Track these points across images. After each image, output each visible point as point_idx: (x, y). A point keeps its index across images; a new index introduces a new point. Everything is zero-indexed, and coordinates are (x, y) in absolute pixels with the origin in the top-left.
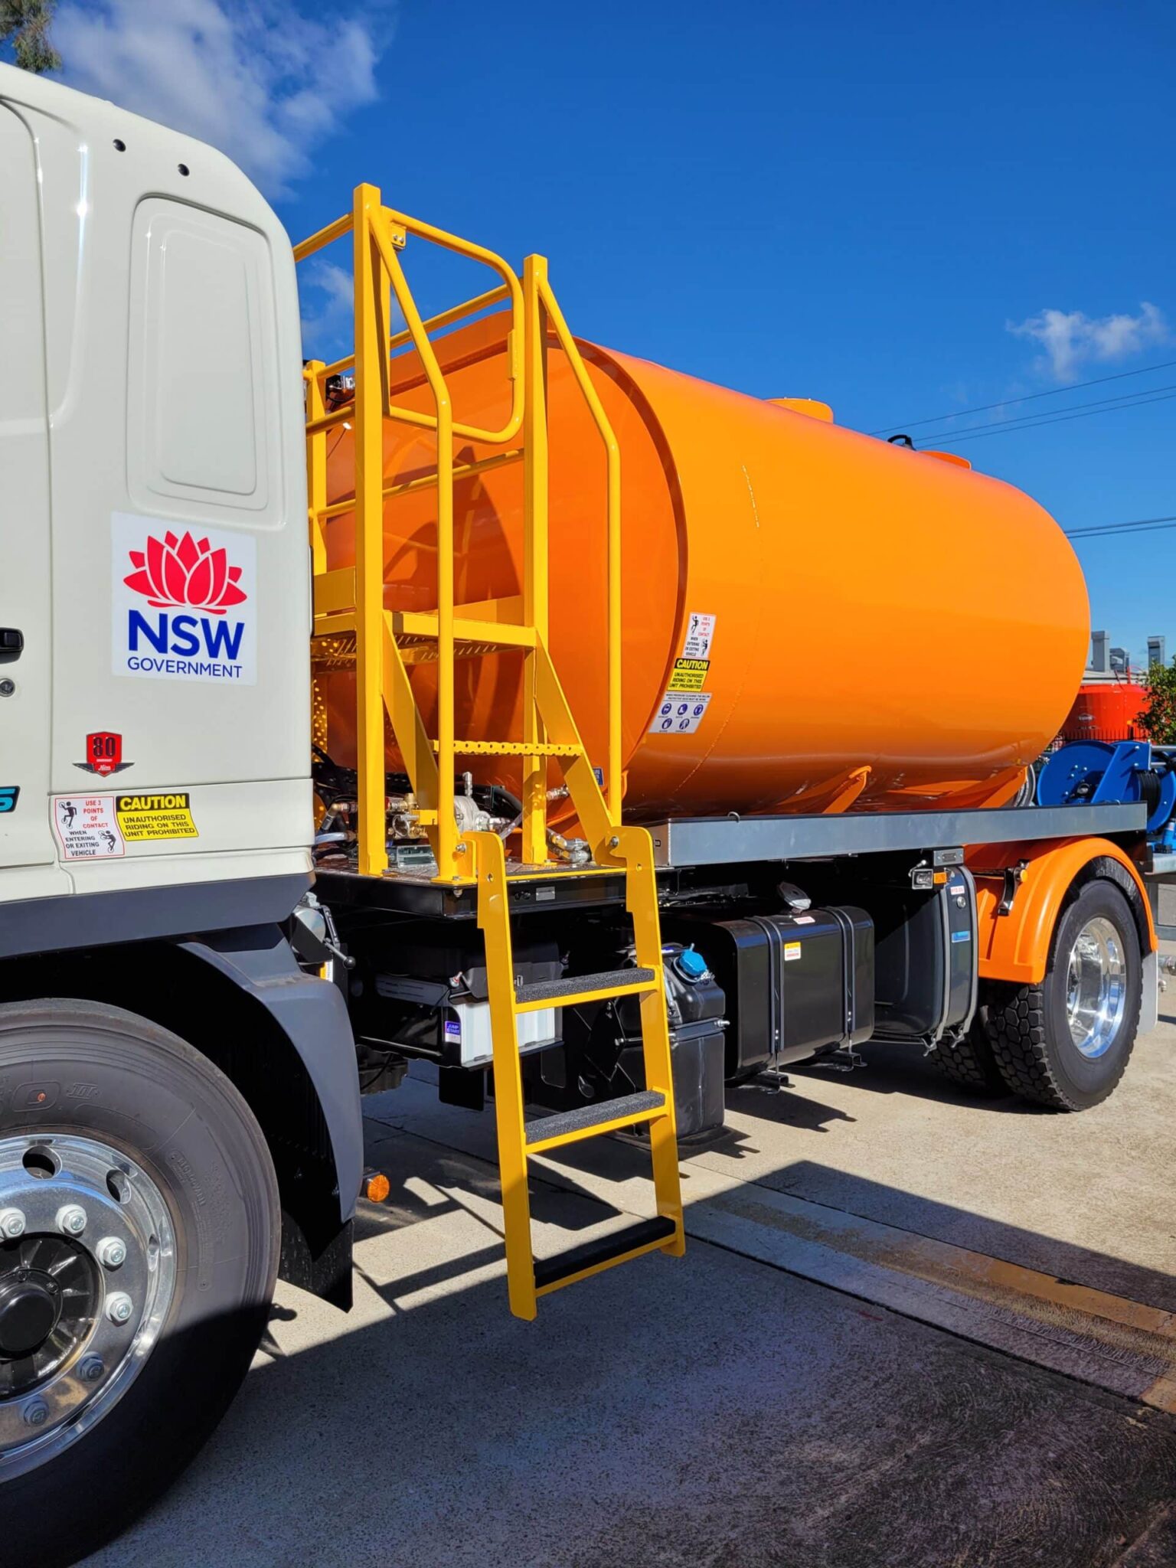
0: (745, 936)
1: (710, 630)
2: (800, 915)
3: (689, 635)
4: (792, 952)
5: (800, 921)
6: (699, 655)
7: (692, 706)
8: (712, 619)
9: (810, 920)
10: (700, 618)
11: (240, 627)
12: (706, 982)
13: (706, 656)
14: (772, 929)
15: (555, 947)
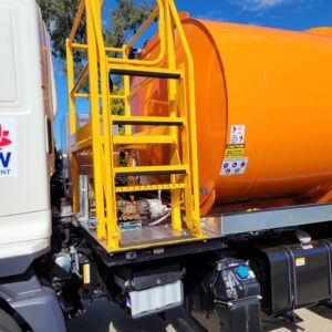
0: (274, 256)
1: (243, 131)
2: (304, 244)
3: (232, 135)
4: (300, 262)
5: (305, 248)
6: (238, 142)
7: (239, 164)
8: (243, 127)
9: (311, 247)
10: (237, 127)
11: (9, 155)
12: (251, 280)
13: (242, 142)
14: (289, 253)
15: (178, 266)
